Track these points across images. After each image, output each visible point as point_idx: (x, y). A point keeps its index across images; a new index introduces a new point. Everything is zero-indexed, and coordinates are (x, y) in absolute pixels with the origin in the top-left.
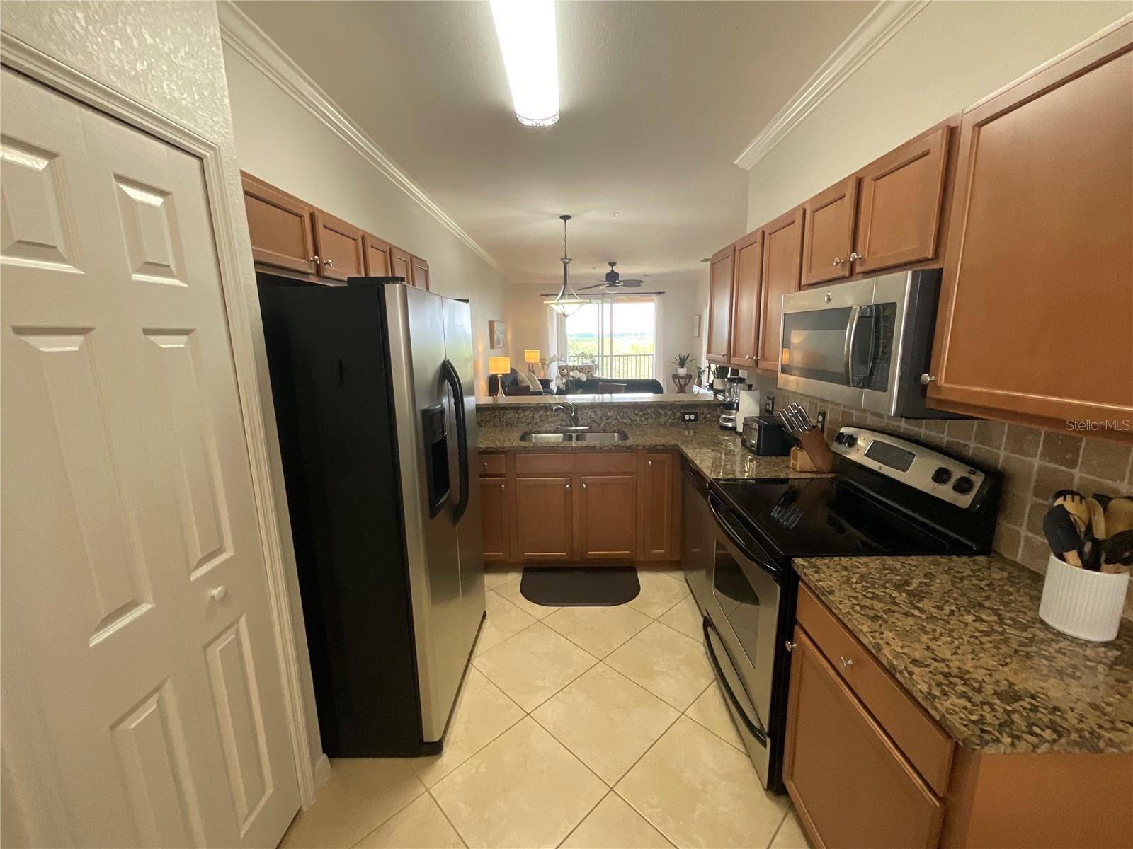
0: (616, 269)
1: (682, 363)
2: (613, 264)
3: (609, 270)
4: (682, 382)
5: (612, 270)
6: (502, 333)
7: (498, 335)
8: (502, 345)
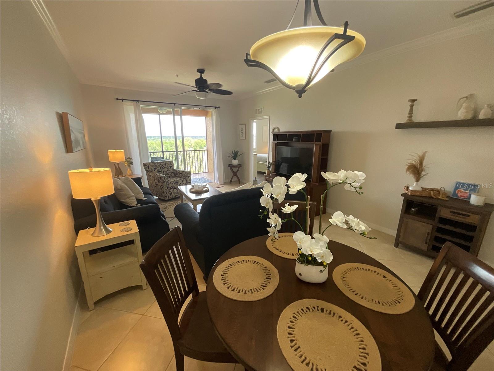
0: (204, 76)
1: (235, 156)
2: (201, 71)
3: (198, 76)
4: (235, 169)
5: (201, 77)
6: (81, 133)
7: (75, 135)
8: (82, 148)
